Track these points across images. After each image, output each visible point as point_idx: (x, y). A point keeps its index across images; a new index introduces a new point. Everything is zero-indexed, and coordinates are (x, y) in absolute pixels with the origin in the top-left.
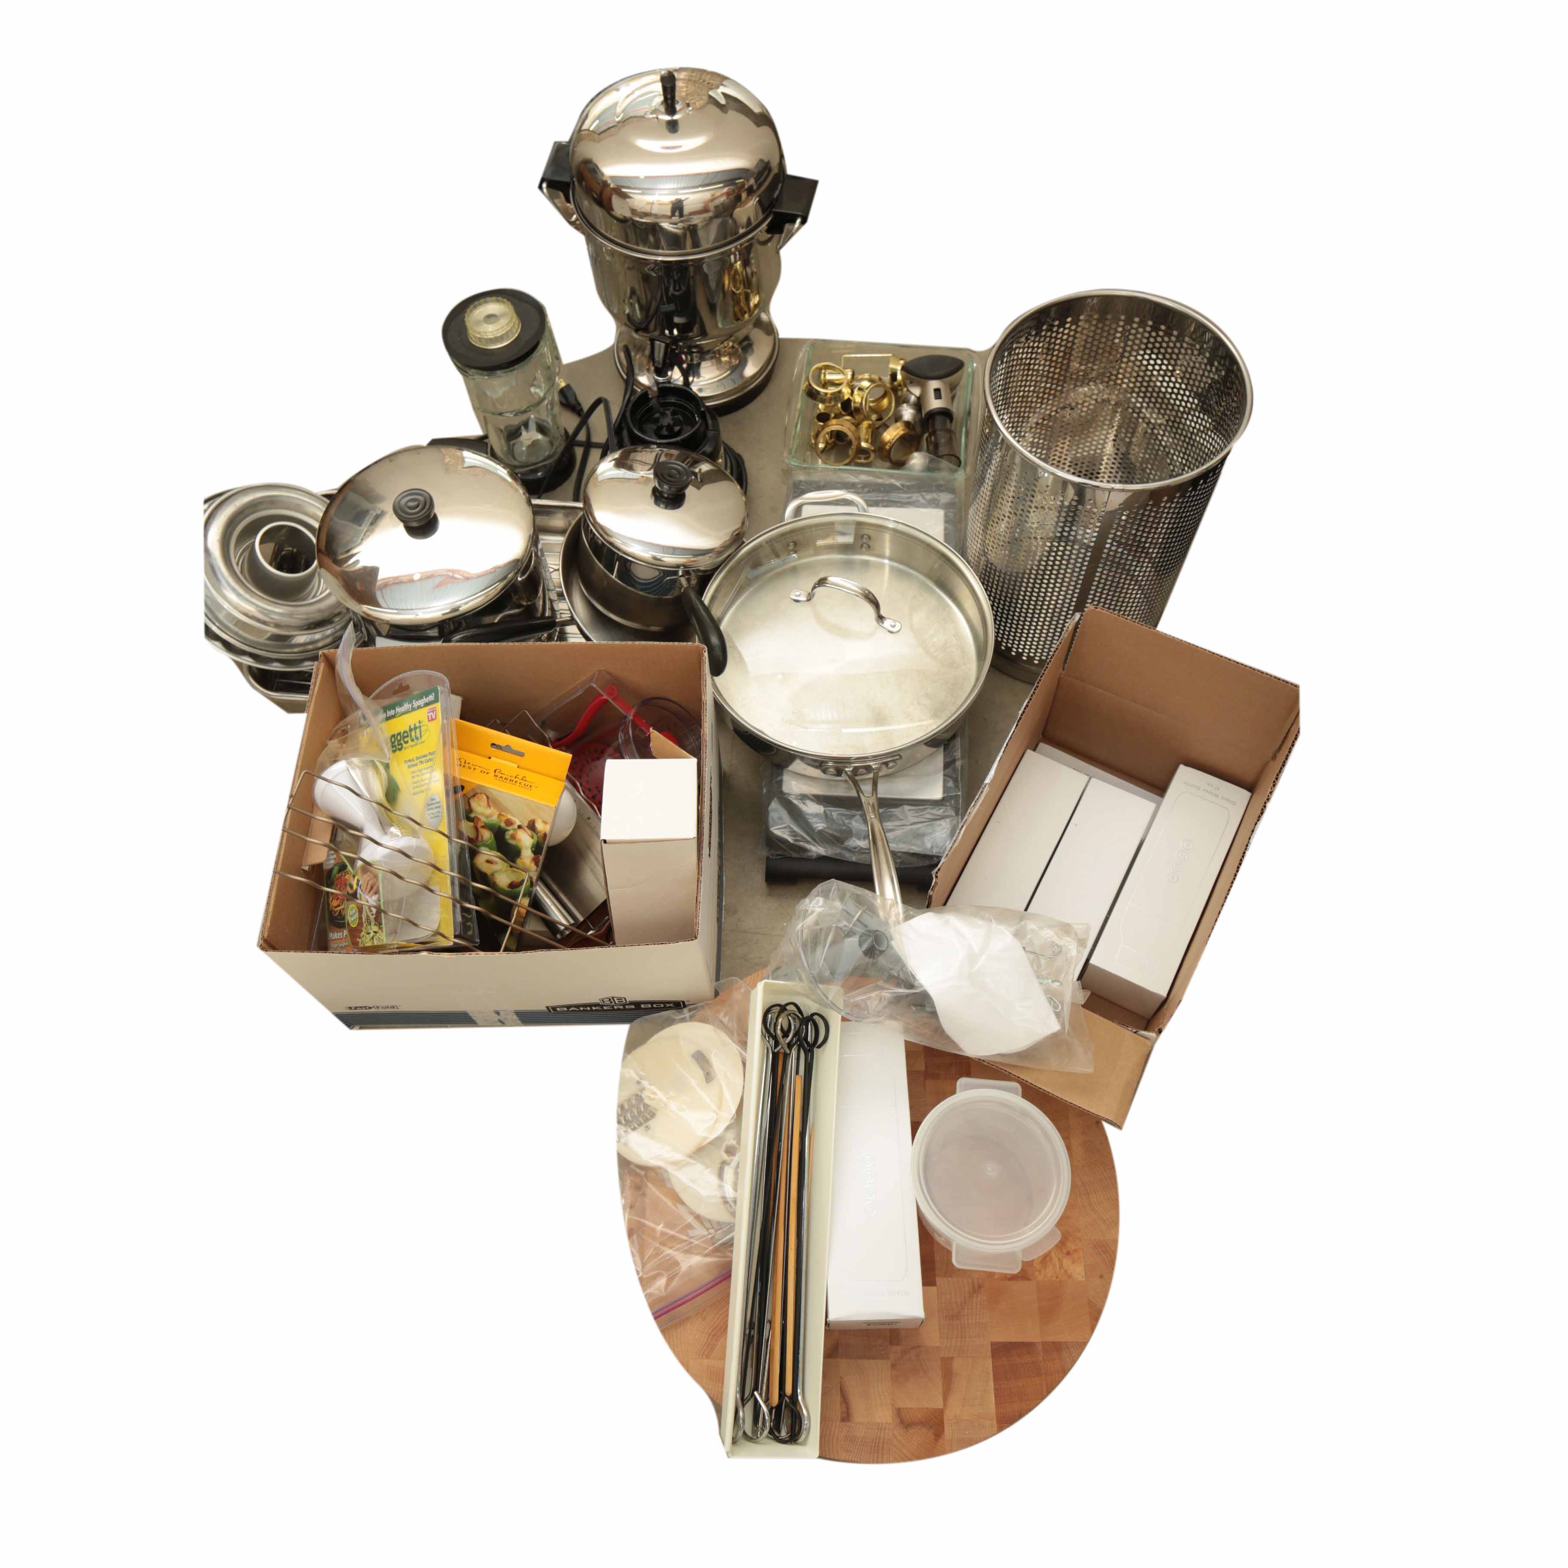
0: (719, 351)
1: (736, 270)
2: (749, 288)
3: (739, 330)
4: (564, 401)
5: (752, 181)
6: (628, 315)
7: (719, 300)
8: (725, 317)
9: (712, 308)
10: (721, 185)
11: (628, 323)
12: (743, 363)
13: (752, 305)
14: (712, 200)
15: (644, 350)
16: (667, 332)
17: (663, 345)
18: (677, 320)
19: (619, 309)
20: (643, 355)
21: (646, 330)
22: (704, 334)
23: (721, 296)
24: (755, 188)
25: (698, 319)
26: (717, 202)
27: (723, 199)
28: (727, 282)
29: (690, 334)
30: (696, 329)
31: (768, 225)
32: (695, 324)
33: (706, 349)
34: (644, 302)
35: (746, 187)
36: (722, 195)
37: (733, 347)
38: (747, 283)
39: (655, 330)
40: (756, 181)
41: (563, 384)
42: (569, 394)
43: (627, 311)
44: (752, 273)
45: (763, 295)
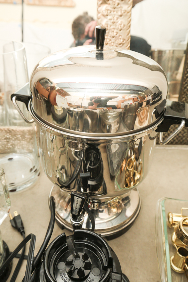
0: (110, 203)
1: (131, 160)
2: (136, 170)
3: (123, 194)
4: (14, 225)
5: (150, 98)
6: (58, 178)
7: (117, 174)
8: (119, 182)
9: (112, 178)
10: (129, 92)
11: (58, 183)
12: (124, 211)
13: (136, 179)
14: (123, 101)
15: (65, 198)
16: (82, 190)
17: (80, 200)
18: (90, 183)
19: (53, 175)
20: (64, 201)
21: (68, 187)
22: (105, 192)
23: (119, 172)
24: (151, 102)
25: (103, 183)
26: (126, 103)
27: (131, 102)
28: (124, 166)
29: (97, 192)
30: (101, 190)
31: (158, 126)
32: (101, 186)
33: (102, 201)
34: (69, 172)
35: (146, 100)
36: (130, 99)
37: (119, 202)
38: (136, 168)
39: (74, 188)
40: (153, 99)
41: (16, 215)
42: (18, 221)
43: (58, 176)
44: (139, 164)
45: (143, 175)
